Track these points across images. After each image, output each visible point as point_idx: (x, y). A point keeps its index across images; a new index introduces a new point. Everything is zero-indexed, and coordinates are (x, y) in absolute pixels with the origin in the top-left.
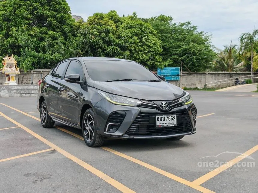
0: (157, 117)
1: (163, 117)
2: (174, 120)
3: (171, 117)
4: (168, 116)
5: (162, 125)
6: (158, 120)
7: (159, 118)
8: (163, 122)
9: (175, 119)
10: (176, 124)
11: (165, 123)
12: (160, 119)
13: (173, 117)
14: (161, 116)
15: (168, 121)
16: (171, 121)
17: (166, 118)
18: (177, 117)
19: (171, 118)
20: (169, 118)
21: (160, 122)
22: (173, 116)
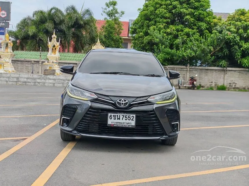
0: (109, 114)
1: (117, 116)
2: (132, 120)
3: (129, 116)
4: (125, 115)
5: (115, 124)
6: (111, 118)
7: (112, 116)
8: (117, 121)
9: (134, 119)
10: (134, 125)
11: (120, 123)
12: (113, 118)
13: (131, 117)
14: (115, 114)
15: (124, 121)
16: (128, 121)
17: (121, 117)
18: (137, 117)
19: (129, 118)
20: (125, 117)
21: (113, 120)
22: (131, 115)
